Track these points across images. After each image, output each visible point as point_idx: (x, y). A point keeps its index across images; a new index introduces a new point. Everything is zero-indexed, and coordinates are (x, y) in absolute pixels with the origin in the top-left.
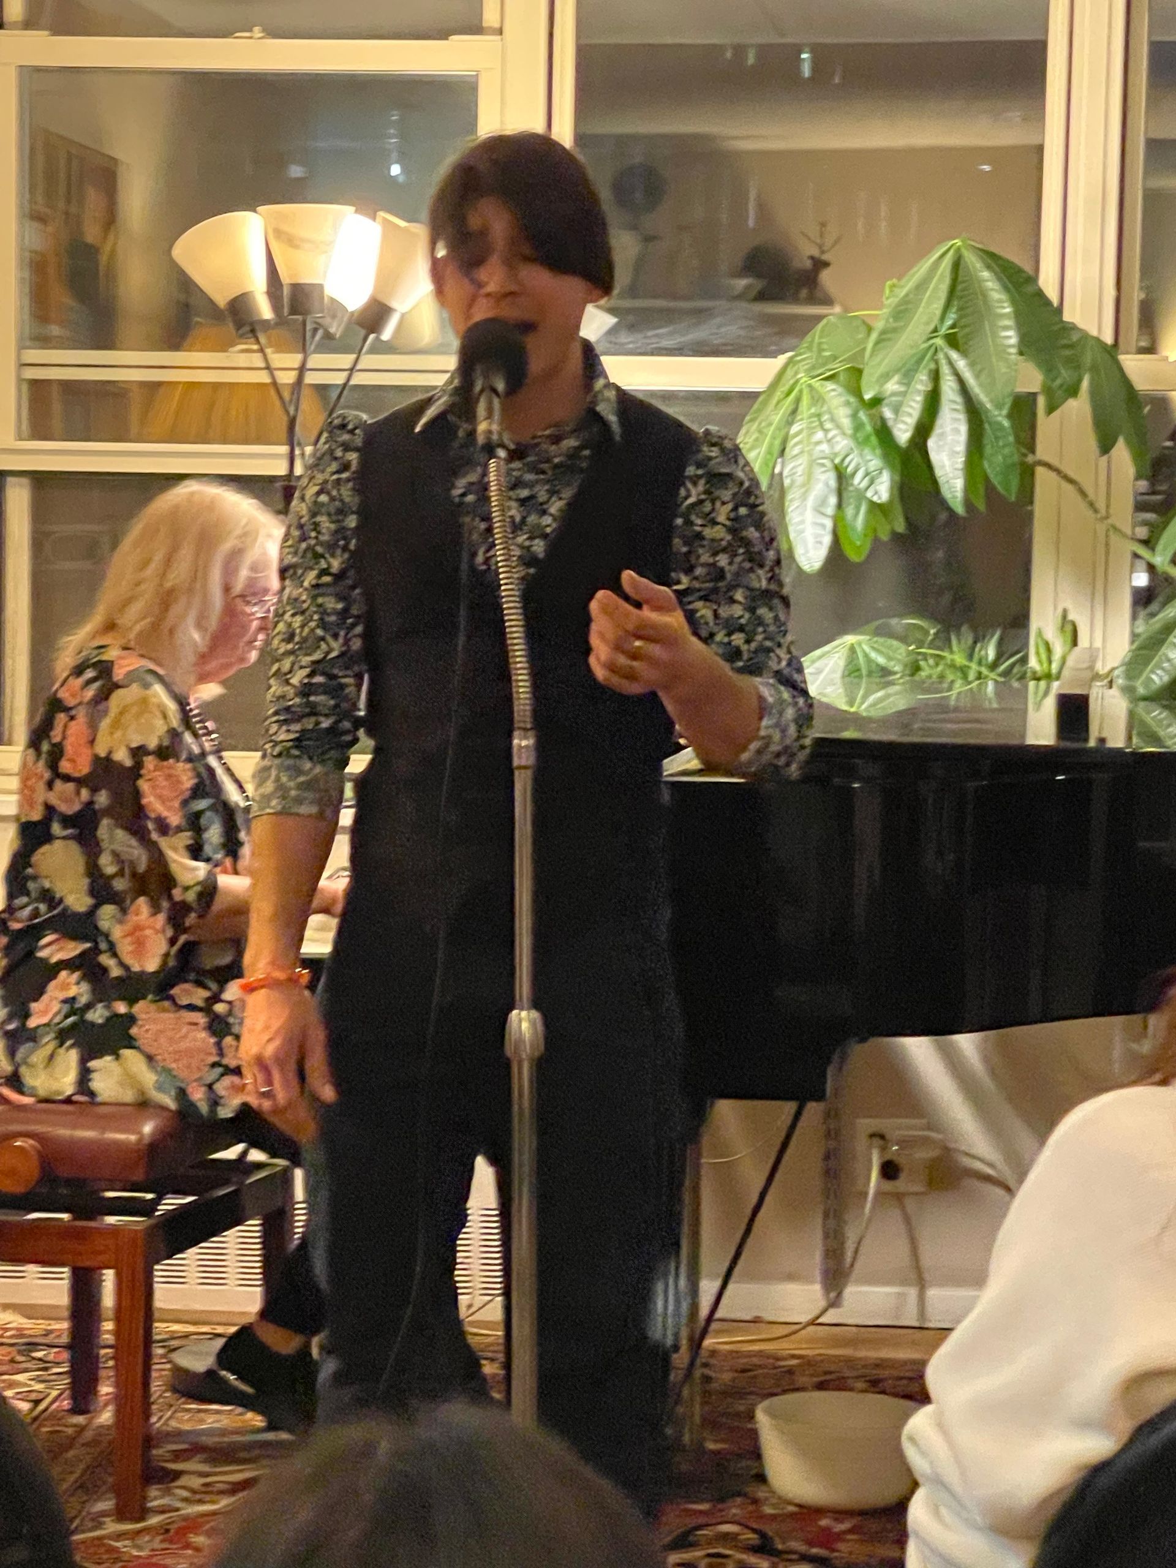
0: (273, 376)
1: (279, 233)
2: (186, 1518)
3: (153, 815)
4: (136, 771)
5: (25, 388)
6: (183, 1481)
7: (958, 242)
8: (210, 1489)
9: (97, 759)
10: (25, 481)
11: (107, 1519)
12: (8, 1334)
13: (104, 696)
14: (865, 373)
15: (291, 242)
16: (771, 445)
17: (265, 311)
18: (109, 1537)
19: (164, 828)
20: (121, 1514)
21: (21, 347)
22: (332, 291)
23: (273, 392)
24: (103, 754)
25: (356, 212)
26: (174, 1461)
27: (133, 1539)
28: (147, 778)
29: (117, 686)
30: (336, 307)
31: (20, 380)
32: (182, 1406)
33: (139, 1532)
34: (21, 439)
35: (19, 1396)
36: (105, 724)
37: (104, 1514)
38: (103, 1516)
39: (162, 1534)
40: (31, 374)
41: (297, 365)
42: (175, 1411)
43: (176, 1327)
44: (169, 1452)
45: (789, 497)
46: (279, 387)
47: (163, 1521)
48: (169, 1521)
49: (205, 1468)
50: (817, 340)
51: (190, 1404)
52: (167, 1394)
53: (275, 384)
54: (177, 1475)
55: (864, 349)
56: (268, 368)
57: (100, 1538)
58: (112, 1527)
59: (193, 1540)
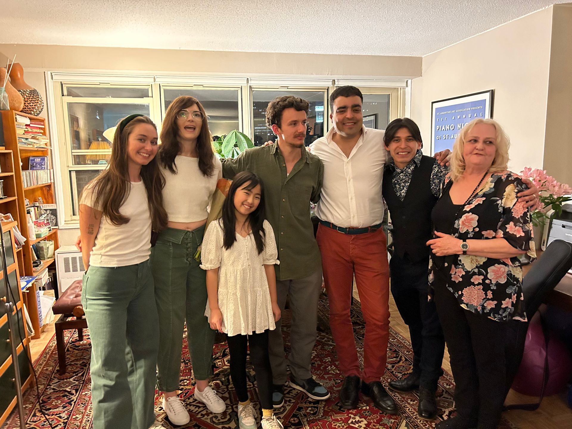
5: (73, 156)
10: (74, 172)
21: (71, 150)
40: (74, 154)
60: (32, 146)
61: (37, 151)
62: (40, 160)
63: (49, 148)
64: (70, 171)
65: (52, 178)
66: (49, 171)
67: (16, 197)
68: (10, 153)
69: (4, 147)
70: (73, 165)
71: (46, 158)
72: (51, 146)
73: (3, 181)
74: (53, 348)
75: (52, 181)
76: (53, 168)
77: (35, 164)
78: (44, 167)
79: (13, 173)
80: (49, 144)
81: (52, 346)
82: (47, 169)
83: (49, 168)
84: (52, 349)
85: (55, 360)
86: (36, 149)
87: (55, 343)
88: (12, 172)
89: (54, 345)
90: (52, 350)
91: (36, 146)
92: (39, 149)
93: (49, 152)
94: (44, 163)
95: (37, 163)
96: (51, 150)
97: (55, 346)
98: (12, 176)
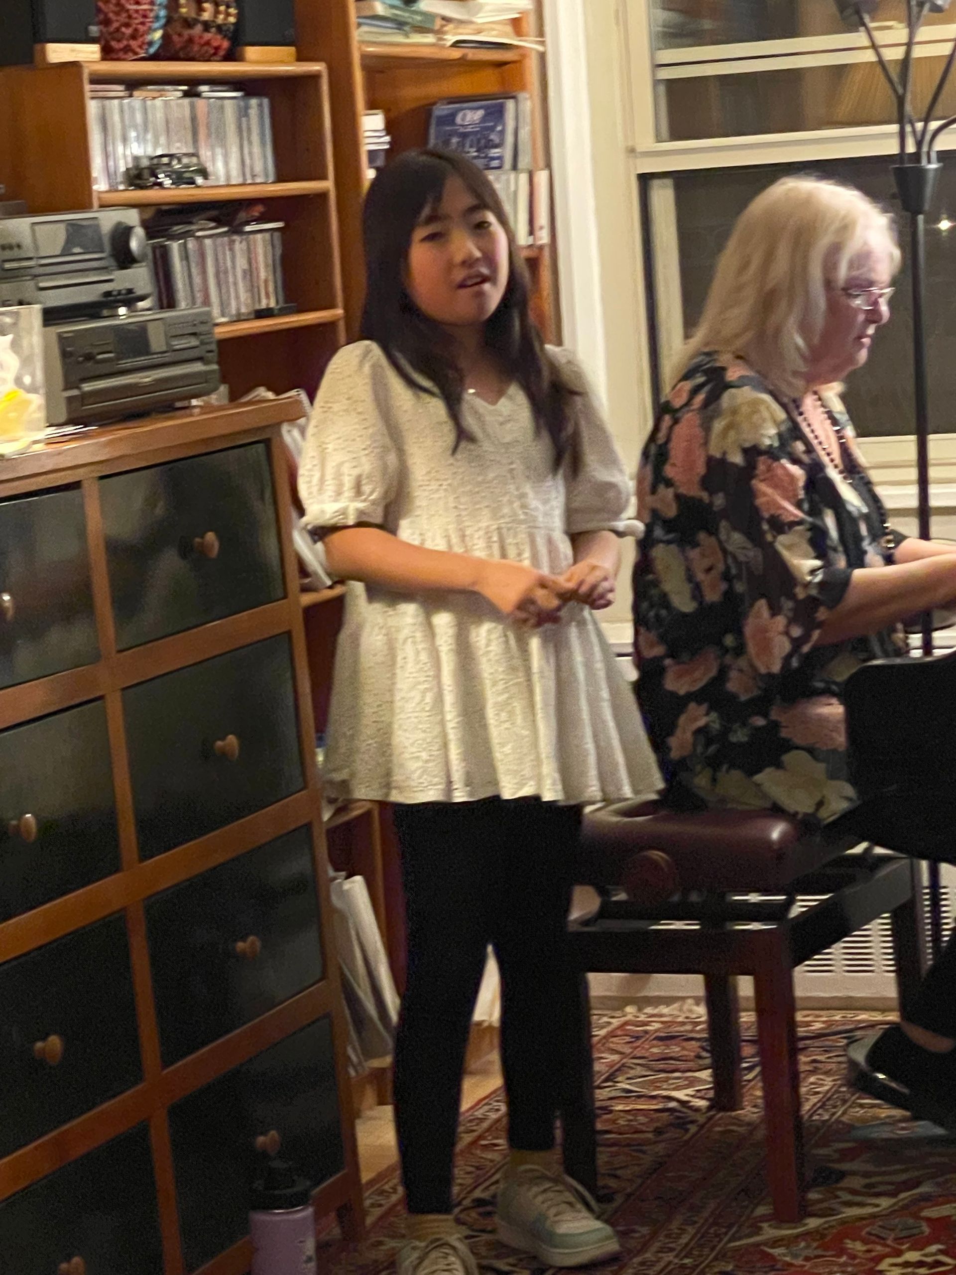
0: (878, 54)
2: (843, 1222)
3: (766, 515)
4: (748, 471)
5: (662, 89)
6: (846, 1183)
8: (873, 1190)
9: (710, 460)
10: (669, 182)
11: (765, 1225)
12: (698, 1028)
13: (713, 398)
18: (765, 1243)
19: (780, 526)
20: (779, 1218)
21: (653, 50)
23: (879, 70)
24: (718, 455)
26: (839, 1161)
27: (787, 1247)
28: (762, 477)
29: (729, 386)
31: (656, 82)
32: (859, 1101)
33: (797, 1237)
34: (659, 141)
35: (699, 1094)
36: (718, 426)
37: (764, 1218)
38: (761, 1222)
39: (818, 1240)
40: (666, 74)
41: (905, 40)
42: (850, 1107)
43: (863, 1016)
44: (835, 1151)
46: (887, 65)
47: (821, 1225)
48: (826, 1226)
49: (870, 1168)
51: (864, 1099)
52: (844, 1089)
53: (881, 62)
54: (842, 1175)
56: (874, 47)
57: (757, 1245)
58: (769, 1232)
59: (850, 1246)
60: (430, 39)
61: (464, 65)
62: (484, 119)
63: (529, 43)
64: (645, 180)
65: (542, 218)
66: (523, 178)
67: (340, 311)
68: (314, 78)
69: (292, 49)
70: (659, 139)
71: (510, 105)
72: (541, 33)
73: (279, 225)
74: (485, 1125)
75: (544, 237)
76: (548, 166)
77: (455, 140)
78: (500, 158)
79: (328, 184)
80: (530, 24)
81: (482, 1120)
82: (515, 167)
83: (524, 161)
84: (480, 1131)
85: (478, 1168)
86: (456, 54)
87: (498, 1110)
88: (324, 177)
89: (494, 1116)
90: (475, 1134)
91: (451, 39)
92: (473, 55)
93: (532, 66)
94: (502, 133)
95: (464, 136)
96: (542, 56)
97: (498, 1120)
98: (322, 196)
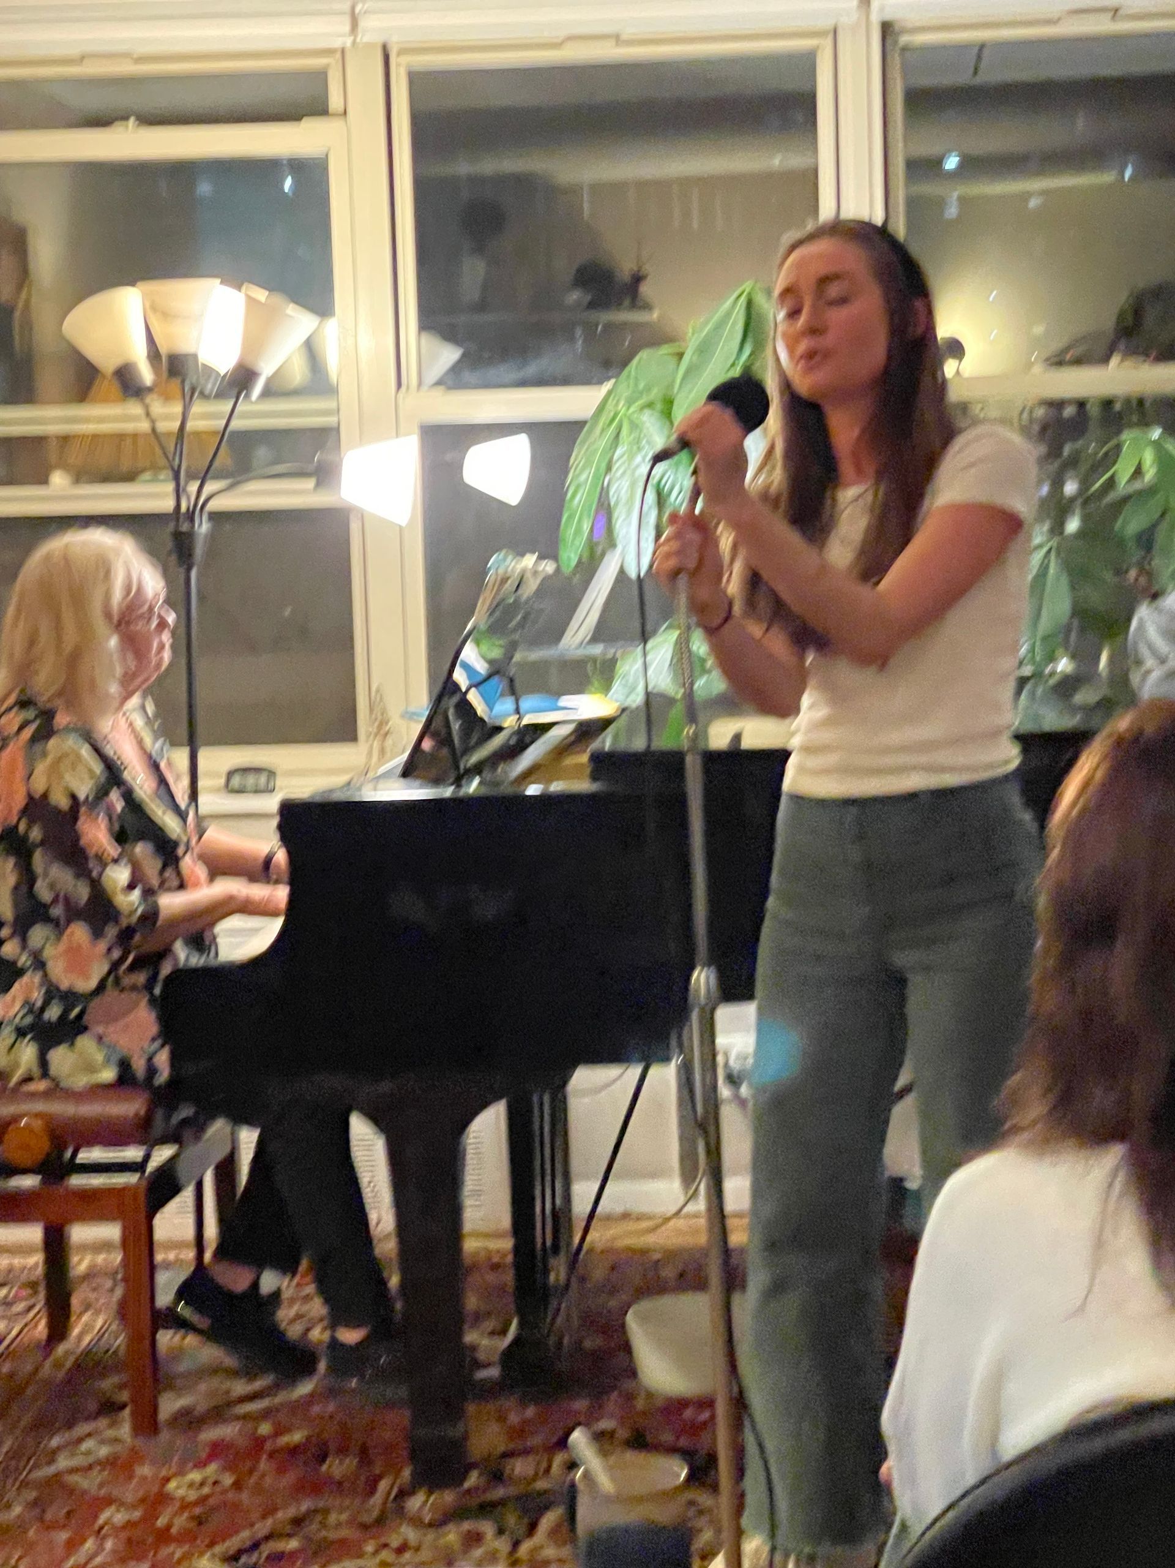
0: (153, 425)
1: (154, 308)
3: (91, 854)
4: (74, 816)
7: (747, 286)
14: (675, 403)
15: (166, 315)
16: (597, 469)
17: (146, 375)
19: (104, 862)
22: (204, 358)
23: (153, 441)
25: (221, 283)
30: (208, 370)
45: (615, 515)
46: (161, 436)
50: (633, 373)
53: (155, 432)
55: (673, 381)
56: (149, 417)
